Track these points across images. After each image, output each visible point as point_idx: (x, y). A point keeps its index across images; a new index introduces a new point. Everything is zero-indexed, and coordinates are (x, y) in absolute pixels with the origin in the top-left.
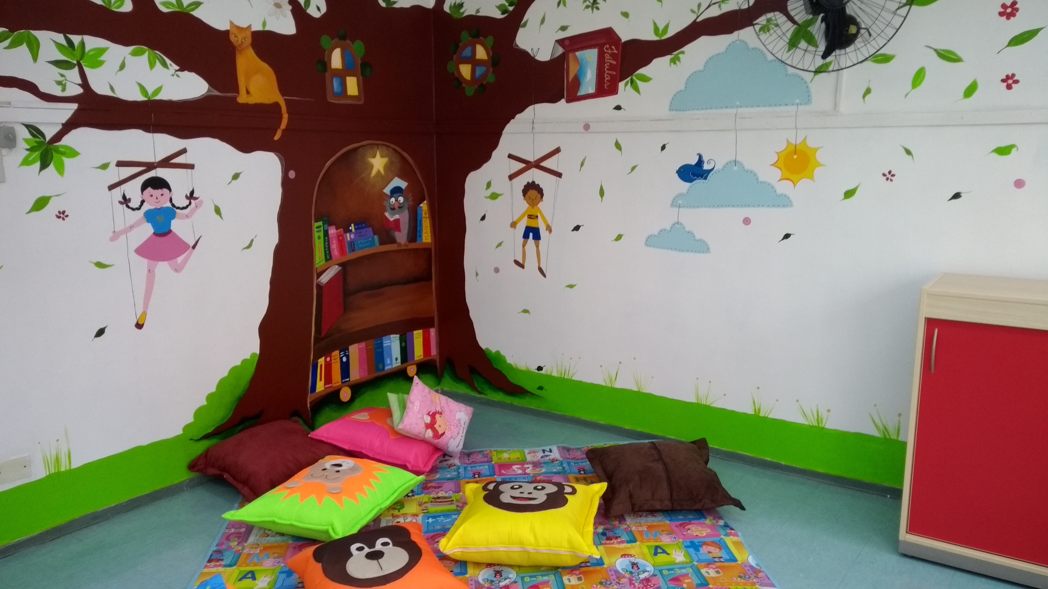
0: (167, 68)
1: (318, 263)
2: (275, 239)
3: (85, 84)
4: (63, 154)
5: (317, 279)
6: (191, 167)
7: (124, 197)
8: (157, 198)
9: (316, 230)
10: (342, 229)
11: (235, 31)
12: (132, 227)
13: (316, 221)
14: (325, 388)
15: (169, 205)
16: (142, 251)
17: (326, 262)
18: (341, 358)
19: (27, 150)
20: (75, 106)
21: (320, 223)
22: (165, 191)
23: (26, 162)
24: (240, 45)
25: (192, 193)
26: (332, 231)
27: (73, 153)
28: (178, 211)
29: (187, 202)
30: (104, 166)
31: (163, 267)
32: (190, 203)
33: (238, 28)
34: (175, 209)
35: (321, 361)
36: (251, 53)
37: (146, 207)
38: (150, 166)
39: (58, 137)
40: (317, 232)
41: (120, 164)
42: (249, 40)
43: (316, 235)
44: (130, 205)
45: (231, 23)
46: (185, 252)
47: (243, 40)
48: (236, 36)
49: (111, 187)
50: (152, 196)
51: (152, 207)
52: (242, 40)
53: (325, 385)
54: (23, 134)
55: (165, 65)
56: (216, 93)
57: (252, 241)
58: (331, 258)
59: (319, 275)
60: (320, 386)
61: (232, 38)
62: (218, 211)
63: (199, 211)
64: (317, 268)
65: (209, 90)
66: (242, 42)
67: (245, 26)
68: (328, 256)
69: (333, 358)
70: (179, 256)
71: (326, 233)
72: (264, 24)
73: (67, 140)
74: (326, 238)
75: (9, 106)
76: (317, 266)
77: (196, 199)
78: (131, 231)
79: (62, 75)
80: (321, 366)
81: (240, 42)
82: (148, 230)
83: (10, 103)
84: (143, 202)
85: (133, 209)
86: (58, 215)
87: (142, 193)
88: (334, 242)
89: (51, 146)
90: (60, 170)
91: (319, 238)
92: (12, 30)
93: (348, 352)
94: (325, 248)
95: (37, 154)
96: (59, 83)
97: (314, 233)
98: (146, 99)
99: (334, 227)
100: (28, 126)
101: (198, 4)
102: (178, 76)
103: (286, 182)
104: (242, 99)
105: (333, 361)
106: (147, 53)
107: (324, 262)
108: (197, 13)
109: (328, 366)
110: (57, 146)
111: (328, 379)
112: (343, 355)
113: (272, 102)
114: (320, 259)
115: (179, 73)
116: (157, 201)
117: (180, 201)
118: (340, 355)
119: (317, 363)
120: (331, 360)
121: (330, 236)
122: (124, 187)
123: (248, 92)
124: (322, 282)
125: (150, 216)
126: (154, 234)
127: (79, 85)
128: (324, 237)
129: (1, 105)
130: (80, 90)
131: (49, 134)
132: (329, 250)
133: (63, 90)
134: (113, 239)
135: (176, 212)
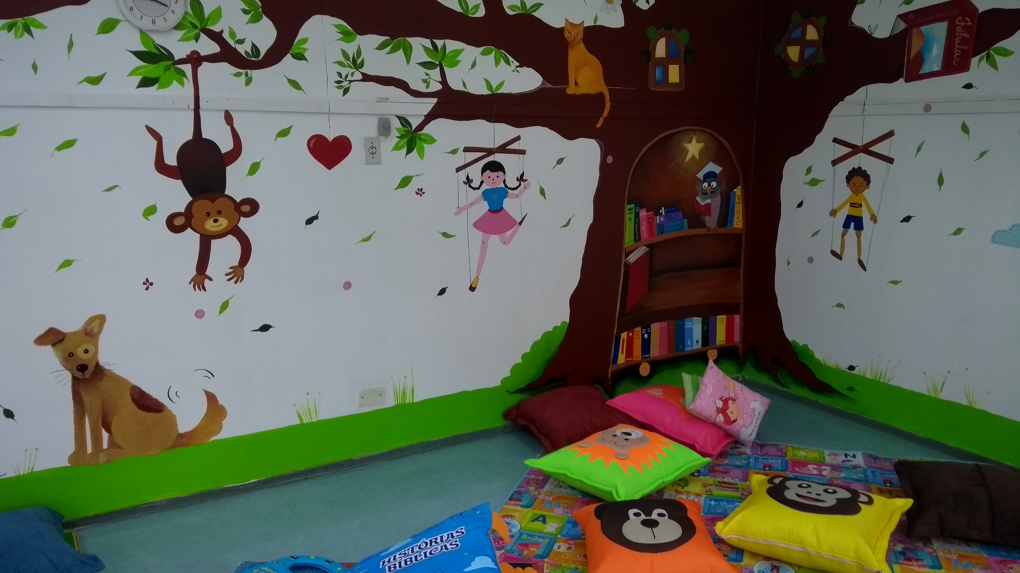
0: (510, 65)
1: (627, 244)
2: (589, 219)
3: (444, 82)
4: (424, 141)
5: (626, 258)
6: (523, 152)
7: (468, 178)
8: (493, 180)
9: (628, 212)
10: (653, 212)
11: (569, 28)
12: (472, 204)
13: (629, 204)
14: (625, 361)
15: (502, 185)
16: (478, 224)
17: (634, 242)
18: (643, 335)
19: (398, 137)
20: (435, 100)
21: (633, 206)
22: (501, 173)
23: (397, 148)
24: (573, 41)
25: (522, 175)
26: (643, 213)
27: (432, 140)
28: (509, 191)
29: (518, 184)
30: (454, 152)
31: (494, 240)
32: (520, 184)
33: (572, 24)
34: (507, 189)
35: (624, 335)
36: (582, 47)
37: (484, 187)
38: (489, 152)
39: (421, 127)
40: (629, 213)
41: (467, 150)
42: (581, 36)
43: (627, 216)
44: (472, 185)
45: (567, 20)
46: (513, 227)
47: (576, 36)
48: (569, 33)
49: (458, 170)
50: (489, 177)
51: (489, 188)
52: (575, 36)
53: (626, 358)
54: (396, 124)
55: (507, 62)
56: (550, 87)
57: (570, 220)
58: (640, 239)
59: (628, 254)
60: (622, 359)
61: (566, 35)
62: (542, 192)
63: (527, 191)
64: (626, 248)
65: (544, 85)
66: (575, 37)
67: (578, 22)
68: (638, 237)
69: (635, 334)
70: (508, 230)
71: (637, 215)
72: (596, 20)
73: (427, 130)
74: (637, 220)
75: (387, 101)
76: (626, 246)
77: (525, 180)
78: (471, 207)
79: (427, 75)
80: (624, 340)
81: (572, 38)
82: (484, 207)
83: (388, 99)
84: (482, 182)
85: (474, 189)
86: (417, 191)
87: (482, 176)
88: (644, 224)
89: (415, 135)
90: (421, 154)
91: (630, 219)
92: (393, 38)
93: (650, 330)
94: (635, 229)
95: (405, 141)
96: (425, 81)
97: (626, 215)
98: (491, 93)
99: (646, 210)
100: (399, 118)
101: (538, 5)
102: (517, 71)
103: (604, 166)
104: (573, 91)
105: (635, 336)
106: (494, 52)
107: (633, 242)
108: (537, 14)
109: (630, 341)
110: (420, 134)
111: (629, 354)
112: (645, 332)
113: (596, 92)
114: (629, 240)
115: (518, 69)
116: (494, 182)
117: (512, 183)
118: (642, 331)
119: (620, 337)
120: (633, 335)
121: (641, 218)
122: (468, 169)
123: (576, 84)
124: (629, 260)
125: (487, 195)
126: (489, 210)
127: (439, 82)
128: (635, 219)
129: (381, 100)
130: (440, 87)
131: (415, 124)
132: (639, 231)
133: (427, 87)
134: (457, 214)
135: (508, 192)
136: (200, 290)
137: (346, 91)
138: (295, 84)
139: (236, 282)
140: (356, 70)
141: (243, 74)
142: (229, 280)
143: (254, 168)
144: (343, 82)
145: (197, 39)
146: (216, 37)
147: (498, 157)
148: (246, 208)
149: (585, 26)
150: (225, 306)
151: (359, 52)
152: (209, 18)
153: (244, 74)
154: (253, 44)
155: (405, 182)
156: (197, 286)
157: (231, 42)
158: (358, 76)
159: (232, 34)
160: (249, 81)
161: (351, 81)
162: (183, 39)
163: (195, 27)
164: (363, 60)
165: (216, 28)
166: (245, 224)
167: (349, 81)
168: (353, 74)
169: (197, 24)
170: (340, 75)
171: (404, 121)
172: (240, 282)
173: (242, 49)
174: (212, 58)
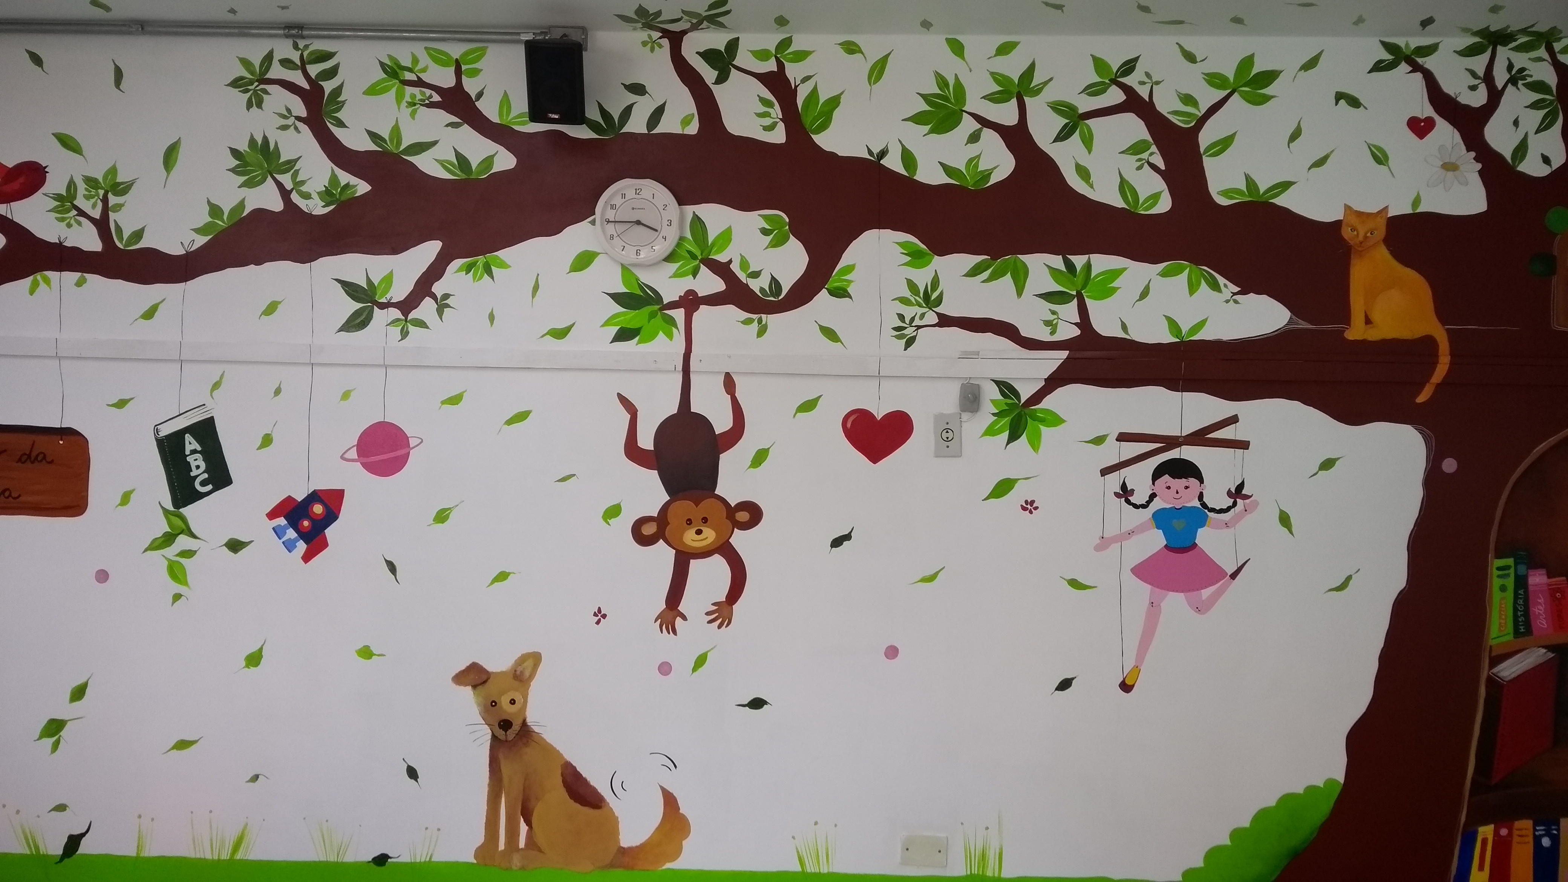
0: (1220, 291)
1: (1496, 638)
2: (1398, 577)
3: (1084, 323)
4: (1042, 421)
5: (1491, 668)
6: (1243, 445)
7: (1124, 486)
8: (1177, 493)
9: (1496, 573)
11: (1353, 220)
12: (1131, 533)
13: (1499, 556)
16: (1142, 571)
17: (1514, 637)
18: (1538, 838)
19: (994, 414)
20: (1063, 355)
21: (1510, 561)
22: (1193, 482)
23: (990, 431)
24: (1361, 243)
25: (1241, 487)
26: (1538, 579)
27: (1055, 420)
28: (1211, 515)
29: (1230, 502)
30: (1098, 440)
32: (1235, 504)
33: (1360, 214)
34: (1206, 511)
35: (1486, 830)
36: (1383, 253)
37: (1157, 505)
38: (1171, 442)
39: (1037, 397)
40: (1499, 576)
41: (1123, 437)
42: (1381, 232)
43: (1496, 583)
44: (1132, 499)
45: (1347, 208)
46: (1217, 582)
47: (1369, 234)
48: (1353, 229)
49: (1105, 472)
50: (1169, 488)
51: (1168, 506)
52: (1366, 233)
53: (1491, 880)
54: (992, 393)
55: (1215, 287)
56: (1304, 325)
57: (1349, 578)
58: (1529, 631)
59: (1496, 660)
60: (1479, 880)
62: (1285, 520)
63: (1249, 518)
64: (1491, 647)
65: (1290, 322)
66: (1366, 237)
68: (1524, 626)
69: (1515, 832)
70: (1206, 587)
71: (1521, 582)
72: (1416, 203)
73: (1047, 403)
74: (1521, 592)
75: (977, 356)
76: (1493, 643)
77: (1247, 497)
78: (1129, 538)
79: (1054, 313)
80: (1484, 842)
81: (1361, 238)
82: (1156, 540)
83: (979, 354)
84: (1153, 496)
85: (1136, 507)
86: (1024, 505)
87: (1153, 484)
88: (1541, 600)
89: (1027, 411)
90: (1035, 444)
91: (1503, 589)
92: (995, 257)
93: (1557, 830)
94: (1515, 610)
95: (1006, 420)
96: (1048, 323)
97: (1492, 578)
98: (1177, 340)
99: (1544, 571)
100: (998, 383)
101: (1286, 186)
102: (1236, 302)
103: (1434, 479)
104: (1356, 332)
105: (1516, 839)
106: (1187, 271)
107: (1510, 637)
108: (1282, 201)
109: (1503, 845)
110: (1035, 410)
112: (1543, 832)
113: (1417, 335)
114: (1500, 630)
115: (1238, 297)
116: (1177, 496)
118: (1536, 830)
119: (1475, 834)
120: (1510, 834)
121: (1531, 588)
123: (1368, 321)
124: (1502, 674)
125: (1161, 519)
126: (1166, 546)
127: (1076, 324)
128: (1516, 589)
129: (967, 356)
130: (1076, 332)
131: (1026, 393)
132: (1527, 613)
133: (1052, 333)
134: (1099, 548)
135: (1208, 516)
136: (669, 633)
137: (910, 342)
138: (830, 334)
139: (720, 627)
140: (928, 310)
141: (754, 320)
142: (710, 622)
143: (760, 457)
144: (906, 328)
145: (695, 273)
146: (722, 270)
147: (1188, 453)
148: (743, 516)
149: (1390, 215)
150: (701, 661)
151: (935, 282)
152: (713, 244)
153: (756, 320)
154: (773, 278)
155: (1003, 488)
156: (664, 626)
157: (742, 276)
158: (931, 318)
159: (744, 264)
160: (762, 330)
161: (919, 327)
162: (675, 275)
163: (693, 256)
164: (941, 294)
165: (721, 257)
166: (740, 540)
167: (915, 326)
168: (922, 316)
169: (698, 253)
170: (901, 317)
171: (1006, 388)
172: (726, 627)
173: (755, 285)
174: (714, 300)
